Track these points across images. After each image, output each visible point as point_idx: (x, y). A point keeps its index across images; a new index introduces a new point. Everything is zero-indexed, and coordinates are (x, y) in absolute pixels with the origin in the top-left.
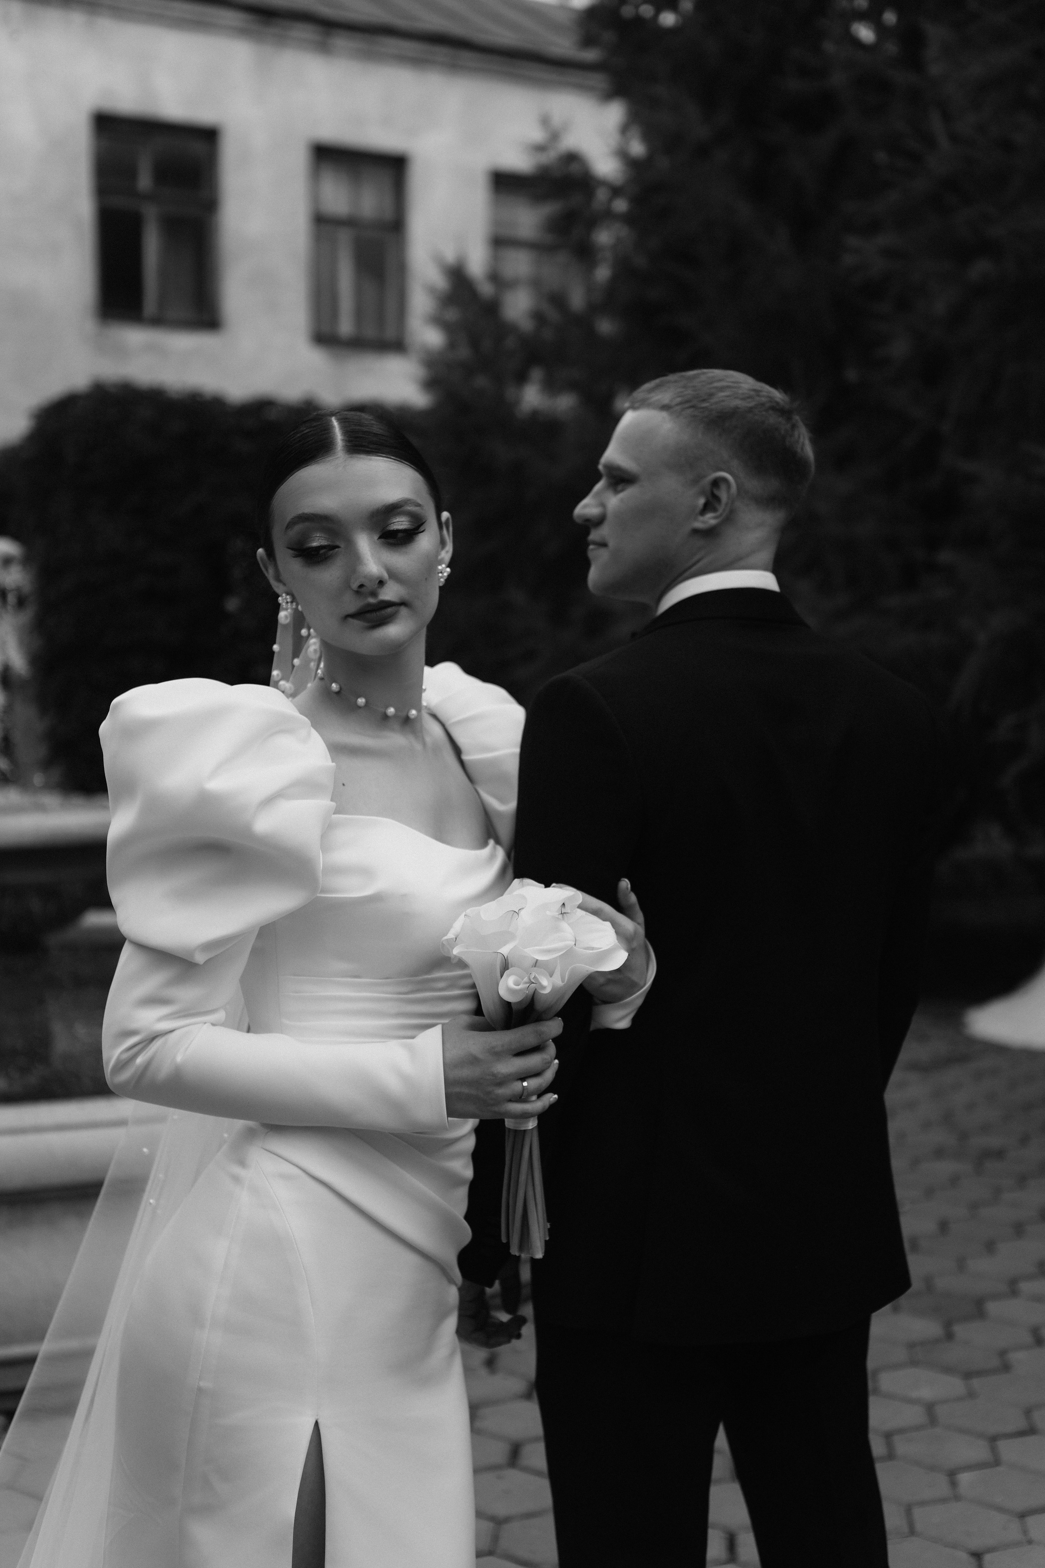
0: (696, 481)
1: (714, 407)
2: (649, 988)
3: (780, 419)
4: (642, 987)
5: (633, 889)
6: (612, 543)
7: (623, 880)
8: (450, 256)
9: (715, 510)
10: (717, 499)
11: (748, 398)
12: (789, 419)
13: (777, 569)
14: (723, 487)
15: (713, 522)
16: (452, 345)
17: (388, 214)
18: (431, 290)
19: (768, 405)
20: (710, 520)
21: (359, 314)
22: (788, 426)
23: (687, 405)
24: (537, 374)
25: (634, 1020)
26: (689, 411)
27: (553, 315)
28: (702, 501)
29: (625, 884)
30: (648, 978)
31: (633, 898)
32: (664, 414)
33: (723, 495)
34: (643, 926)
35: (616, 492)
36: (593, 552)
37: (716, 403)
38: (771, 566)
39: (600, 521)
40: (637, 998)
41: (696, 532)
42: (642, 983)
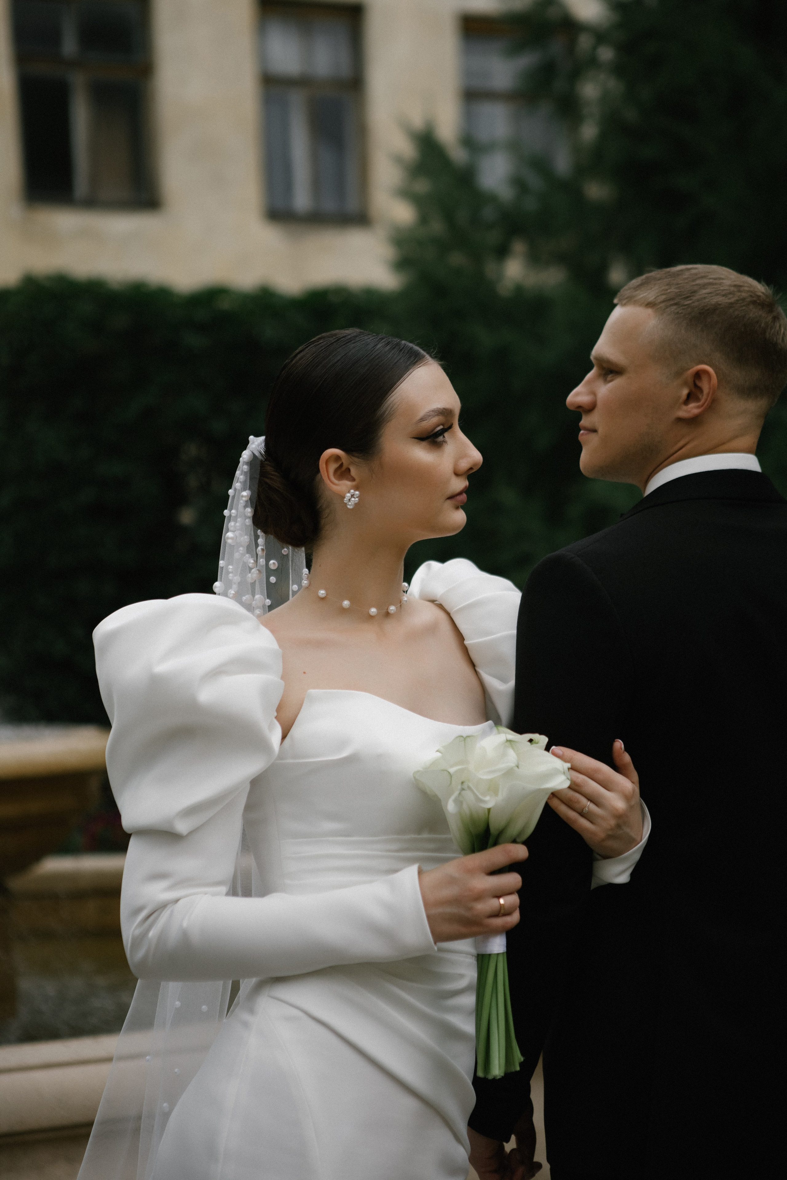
0: (679, 374)
1: (696, 304)
2: (646, 842)
3: (760, 313)
4: (639, 843)
5: (627, 749)
6: (600, 430)
7: (616, 741)
8: (418, 122)
9: (698, 400)
10: (701, 390)
11: (730, 293)
12: (771, 311)
13: (760, 452)
14: (705, 379)
15: (696, 411)
16: (423, 219)
17: (345, 70)
18: (398, 160)
19: (748, 300)
20: (692, 409)
21: (316, 185)
22: (770, 318)
23: (672, 302)
24: (519, 247)
25: (632, 875)
26: (673, 308)
27: (535, 182)
28: (685, 392)
29: (619, 744)
30: (644, 833)
31: (627, 758)
32: (650, 311)
33: (705, 386)
34: (638, 785)
35: (606, 381)
36: (583, 436)
37: (698, 300)
38: (755, 451)
39: (591, 408)
40: (634, 853)
41: (680, 420)
42: (639, 839)
